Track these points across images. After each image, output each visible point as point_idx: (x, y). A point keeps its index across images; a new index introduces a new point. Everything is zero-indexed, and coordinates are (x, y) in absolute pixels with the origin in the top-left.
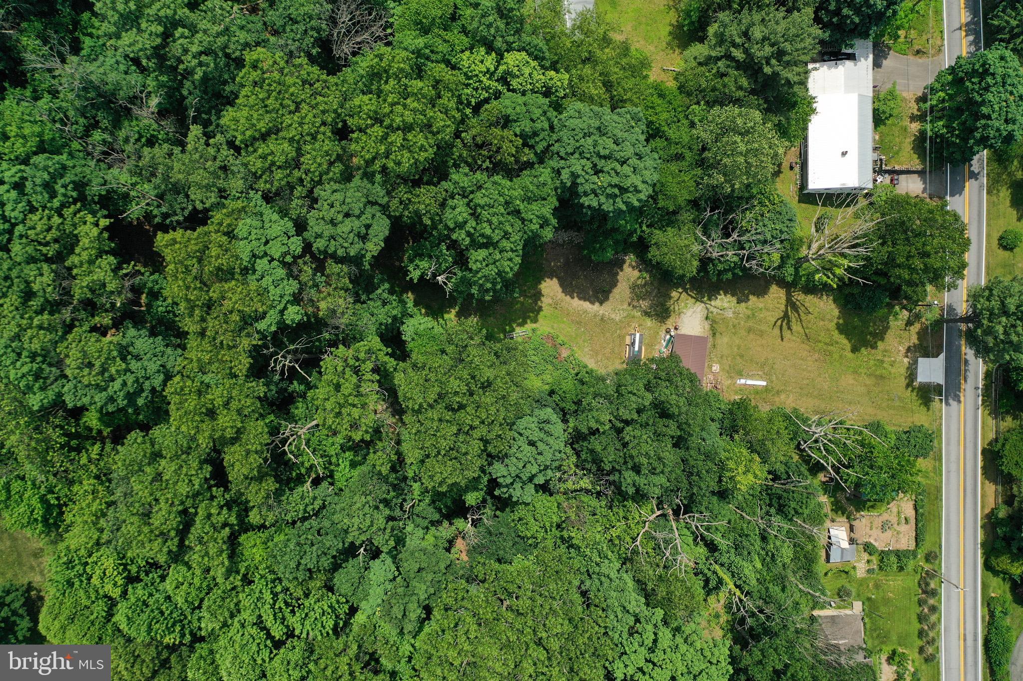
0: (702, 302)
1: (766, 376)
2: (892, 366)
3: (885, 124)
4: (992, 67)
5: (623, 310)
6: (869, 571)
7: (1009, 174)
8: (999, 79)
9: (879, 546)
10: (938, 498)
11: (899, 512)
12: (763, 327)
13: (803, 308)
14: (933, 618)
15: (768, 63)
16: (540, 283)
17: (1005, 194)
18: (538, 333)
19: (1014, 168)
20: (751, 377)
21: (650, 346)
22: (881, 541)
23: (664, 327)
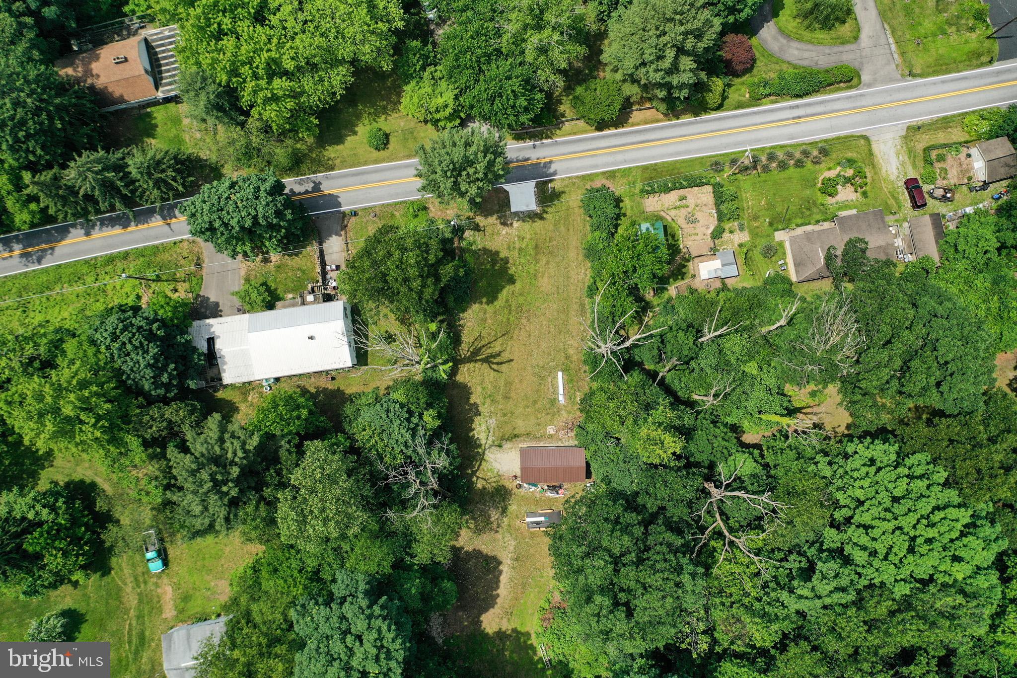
0: (484, 454)
1: (552, 371)
2: (523, 239)
3: (276, 289)
4: (203, 225)
5: (503, 538)
6: (741, 228)
7: (311, 150)
8: (215, 216)
9: (713, 223)
10: (654, 168)
11: (675, 208)
12: (502, 383)
13: (476, 343)
14: (780, 155)
15: (227, 494)
16: (487, 634)
17: (331, 152)
18: (540, 630)
19: (304, 147)
20: (555, 388)
21: (537, 502)
22: (708, 221)
23: (515, 491)
